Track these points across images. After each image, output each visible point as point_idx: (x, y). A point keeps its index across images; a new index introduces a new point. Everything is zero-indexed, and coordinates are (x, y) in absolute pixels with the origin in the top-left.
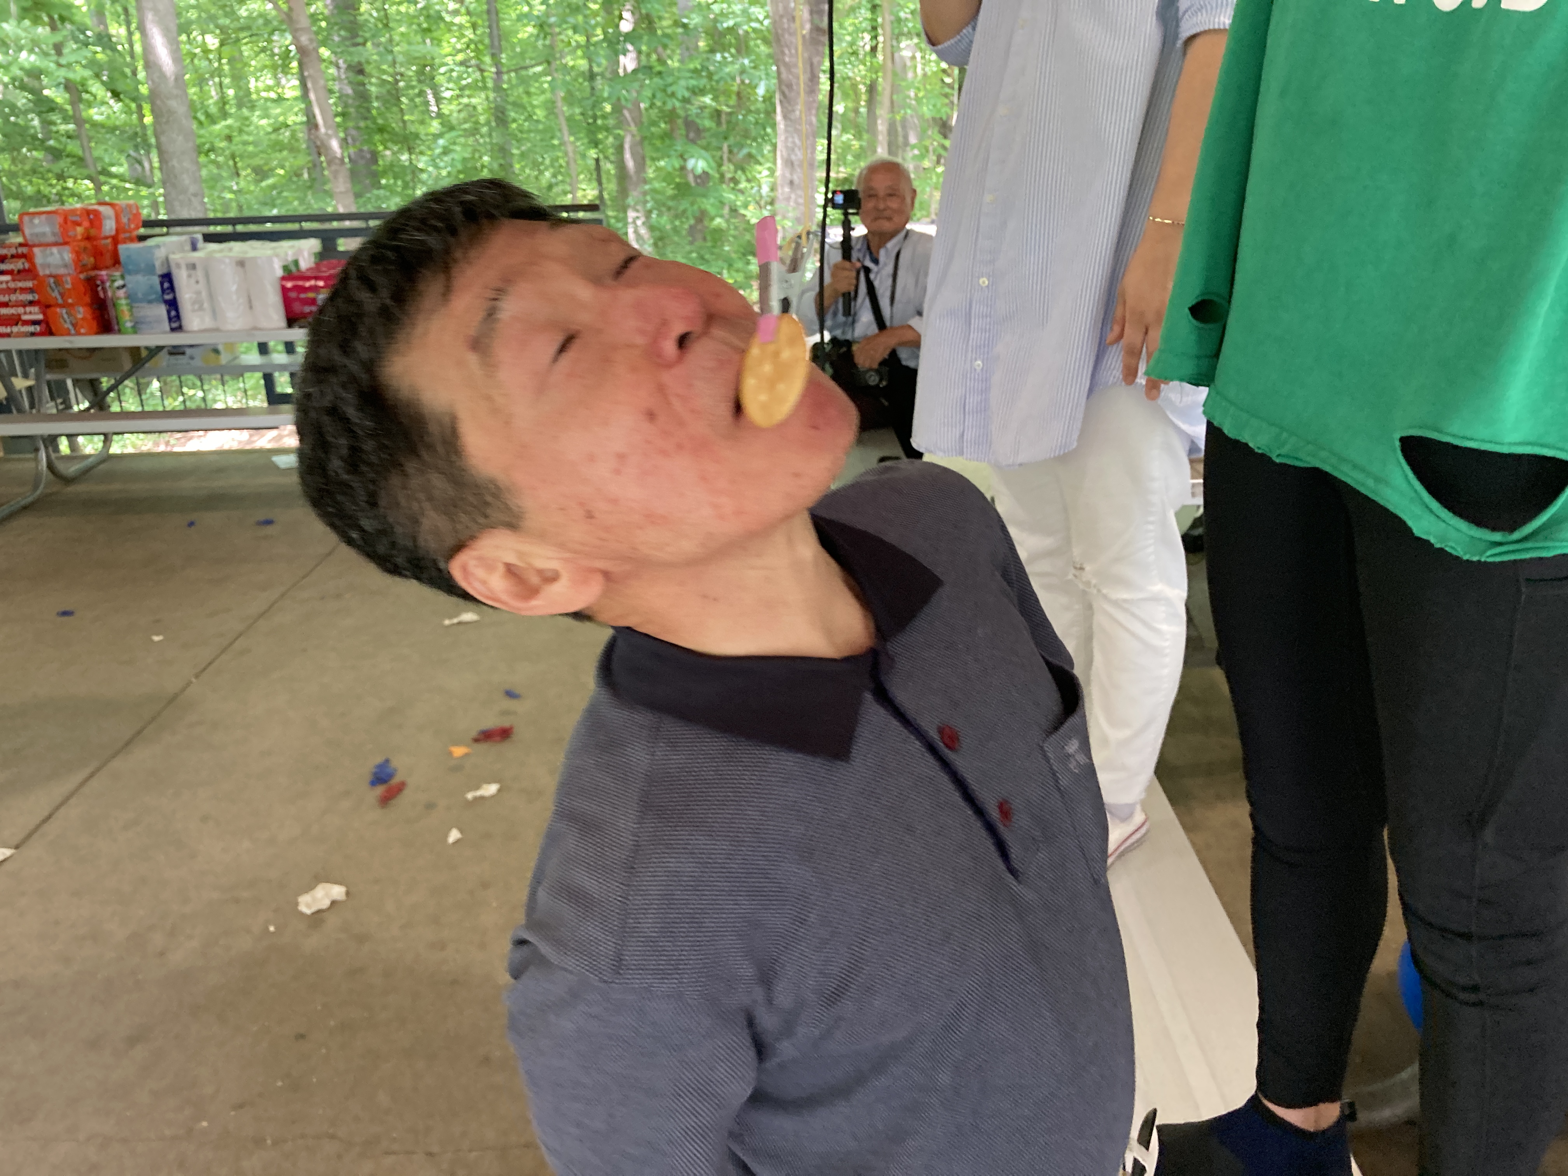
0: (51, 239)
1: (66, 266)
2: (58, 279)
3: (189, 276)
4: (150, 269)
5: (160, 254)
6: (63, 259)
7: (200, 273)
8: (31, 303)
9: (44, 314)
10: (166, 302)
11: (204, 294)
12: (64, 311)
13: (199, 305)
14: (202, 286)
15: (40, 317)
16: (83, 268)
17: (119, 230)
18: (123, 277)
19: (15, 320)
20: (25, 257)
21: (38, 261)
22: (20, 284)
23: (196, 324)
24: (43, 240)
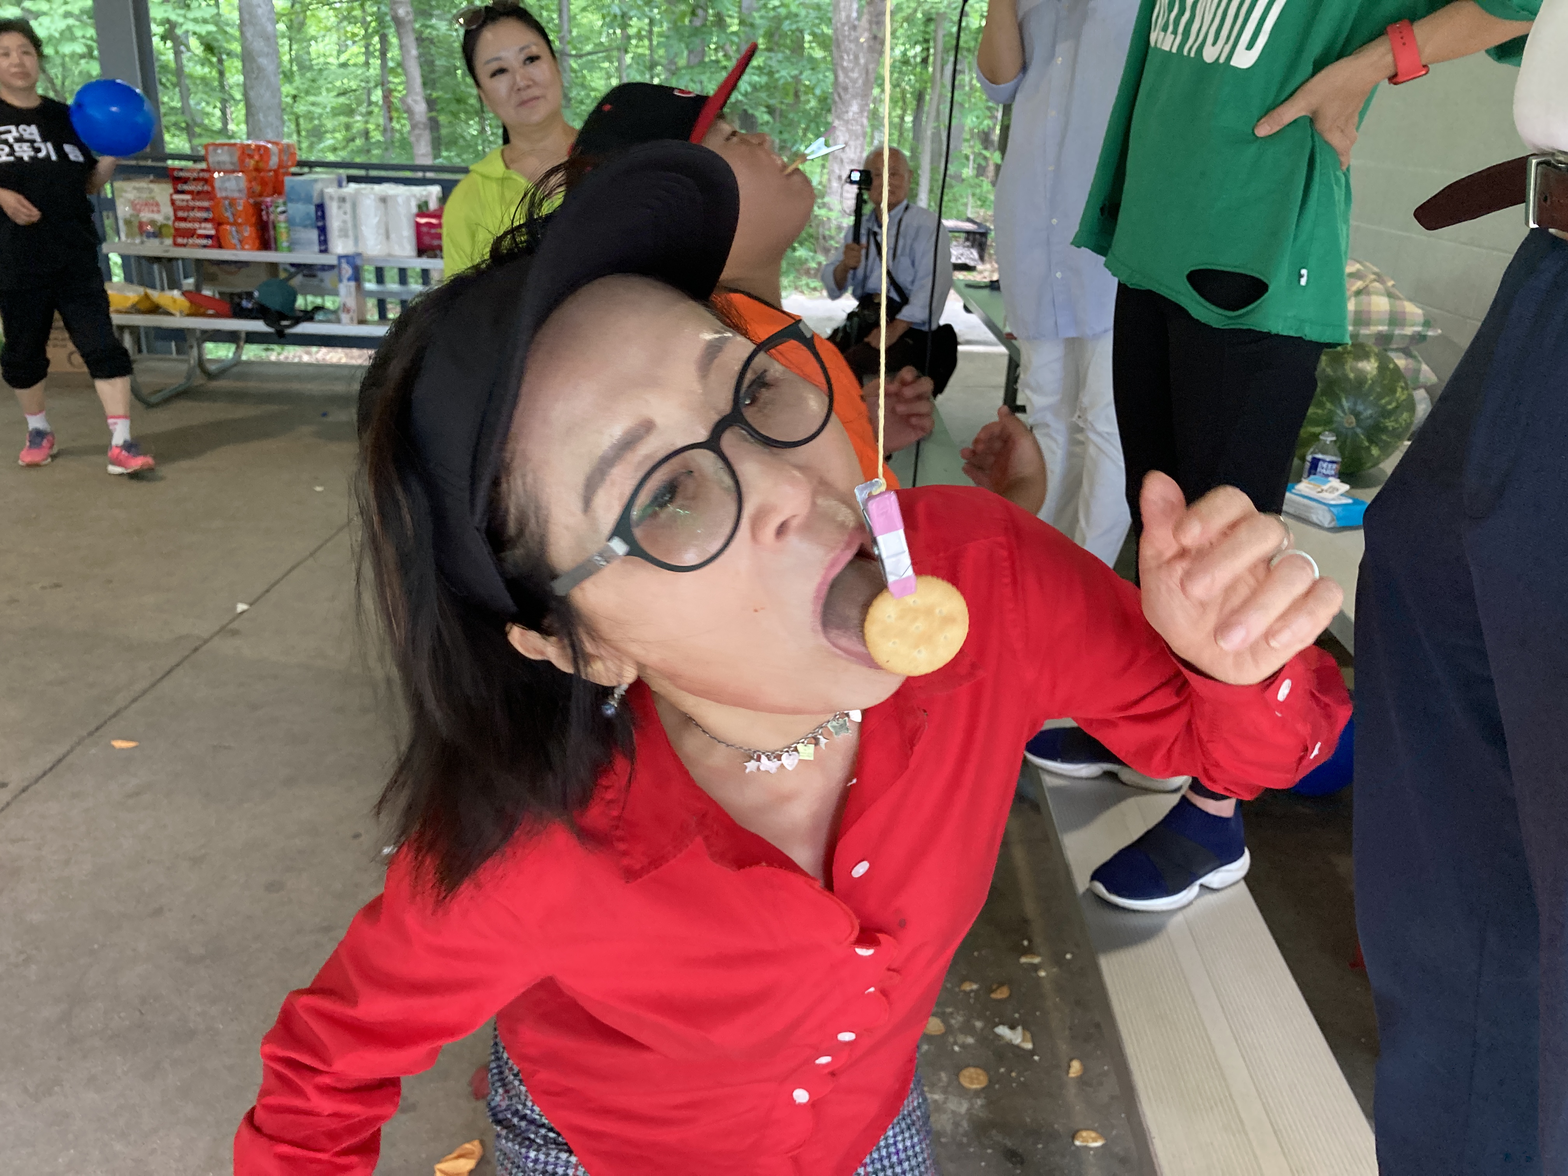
0: (231, 167)
1: (240, 191)
2: (233, 202)
3: (339, 208)
4: (308, 199)
5: (318, 187)
6: (238, 184)
7: (348, 206)
8: (206, 220)
9: (217, 230)
10: (318, 228)
11: (350, 225)
12: (234, 229)
13: (344, 233)
14: (348, 217)
15: (213, 232)
16: (251, 193)
17: (281, 165)
18: (285, 204)
19: (191, 233)
20: (206, 181)
21: (217, 184)
22: (198, 204)
23: (340, 246)
24: (223, 167)
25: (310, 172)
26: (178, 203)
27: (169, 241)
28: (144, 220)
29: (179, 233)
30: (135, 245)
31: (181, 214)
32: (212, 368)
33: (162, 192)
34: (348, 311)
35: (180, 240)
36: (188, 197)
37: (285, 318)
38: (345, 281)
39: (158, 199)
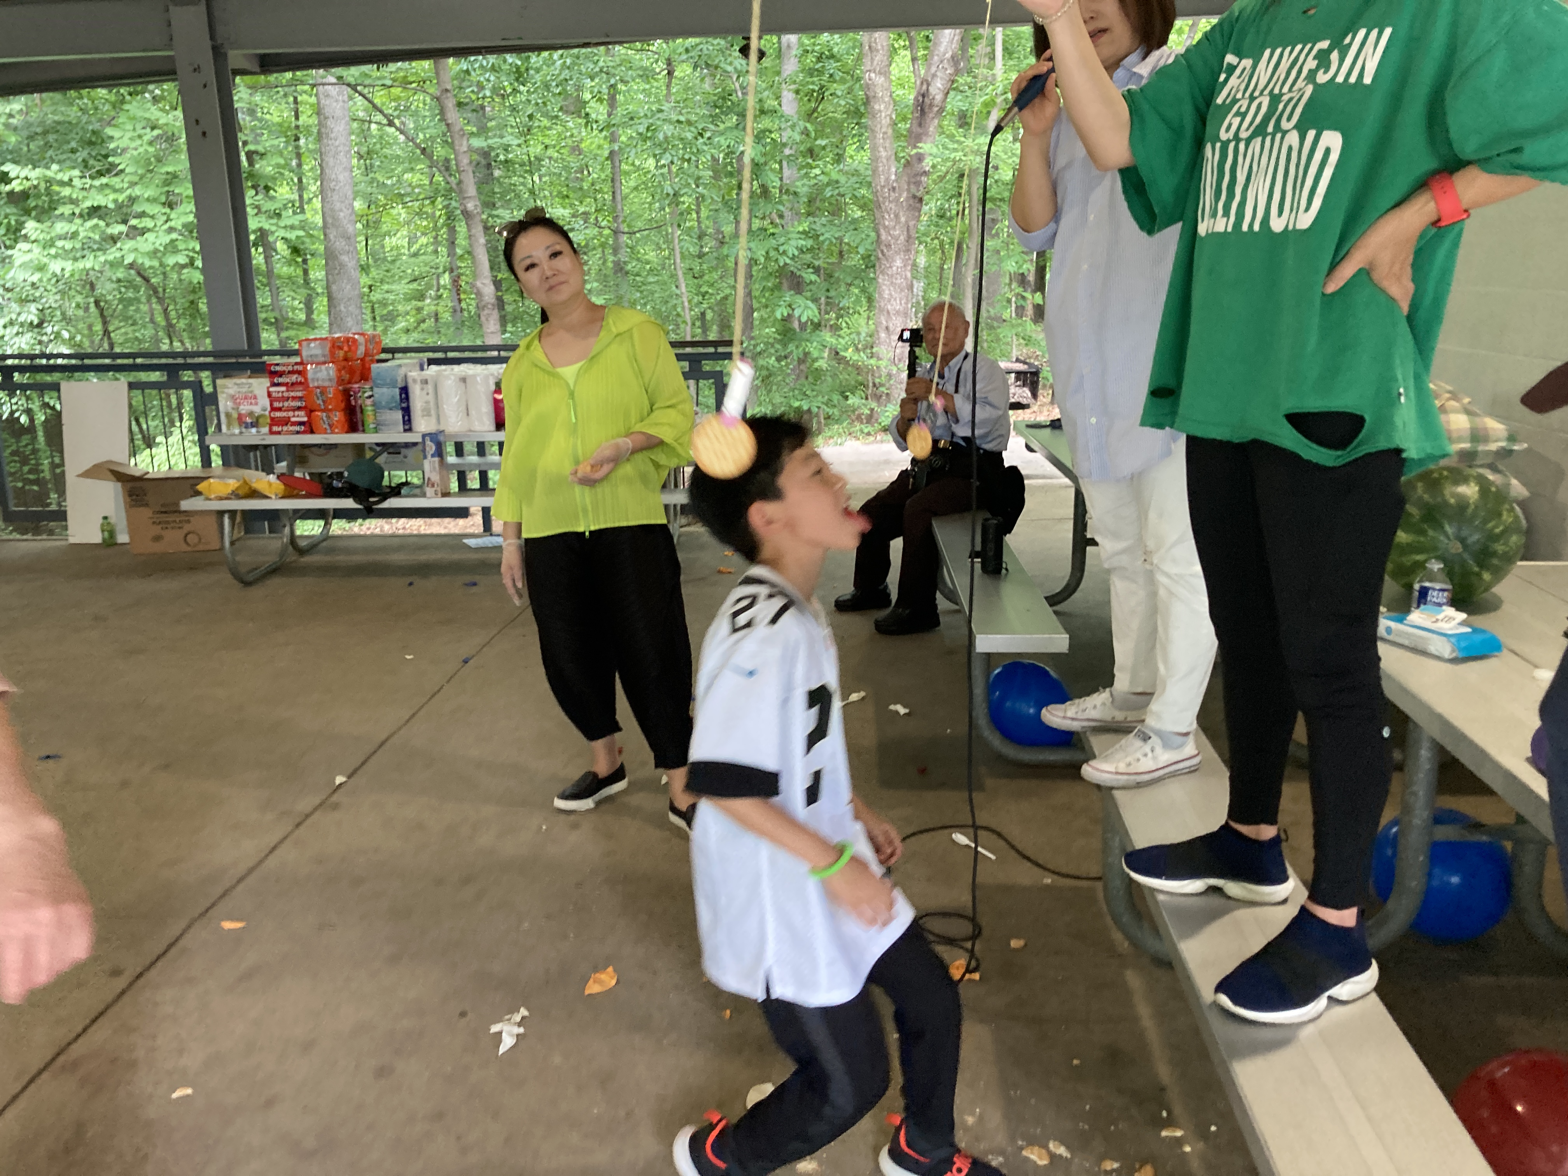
0: (322, 359)
1: (330, 380)
2: (323, 390)
3: (422, 389)
4: (393, 384)
5: (402, 371)
6: (329, 374)
7: (430, 387)
8: (300, 408)
9: (309, 417)
10: (403, 409)
11: (432, 405)
12: (324, 415)
13: (427, 413)
14: (431, 398)
15: (305, 419)
16: (340, 381)
17: (367, 354)
18: (371, 389)
19: (286, 422)
20: (299, 373)
21: (310, 375)
22: (292, 394)
23: (423, 425)
24: (315, 360)
25: (393, 358)
26: (274, 395)
27: (265, 430)
28: (243, 412)
29: (274, 422)
30: (234, 435)
31: (276, 404)
32: (303, 543)
33: (260, 385)
34: (433, 486)
35: (275, 429)
36: (283, 389)
37: (374, 495)
38: (429, 456)
39: (257, 392)
